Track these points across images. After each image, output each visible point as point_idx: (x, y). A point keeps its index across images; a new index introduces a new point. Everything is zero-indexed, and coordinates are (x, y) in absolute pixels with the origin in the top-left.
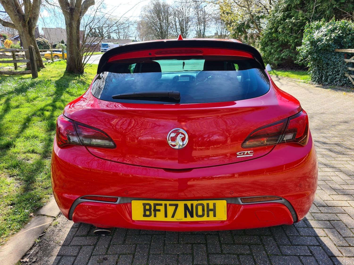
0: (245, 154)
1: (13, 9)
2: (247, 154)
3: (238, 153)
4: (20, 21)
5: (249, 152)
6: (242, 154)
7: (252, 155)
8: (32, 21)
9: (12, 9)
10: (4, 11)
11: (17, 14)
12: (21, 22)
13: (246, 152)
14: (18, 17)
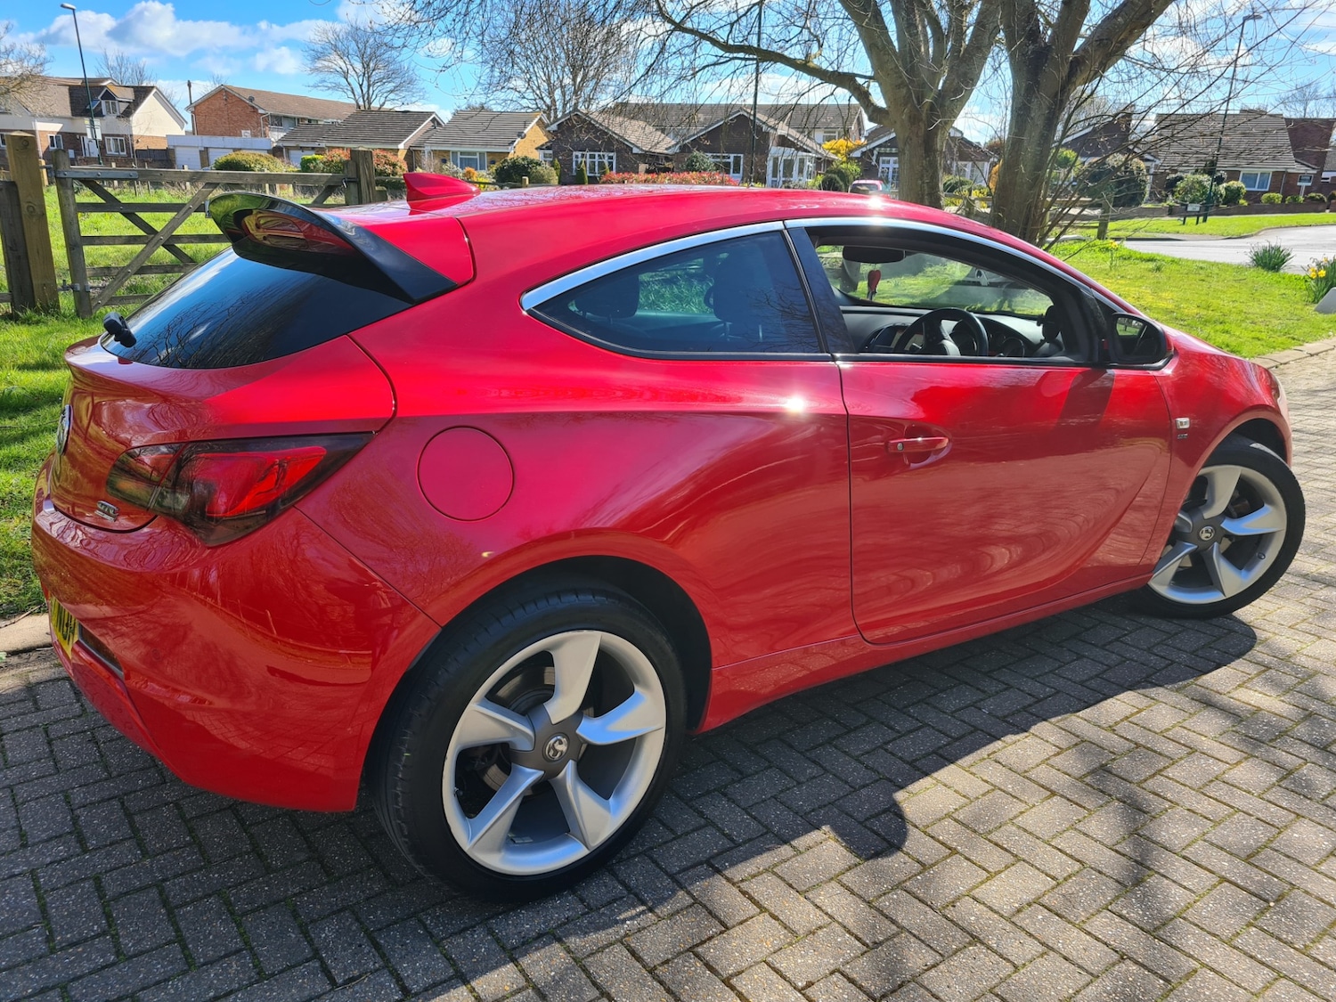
4: (906, 104)
14: (903, 90)
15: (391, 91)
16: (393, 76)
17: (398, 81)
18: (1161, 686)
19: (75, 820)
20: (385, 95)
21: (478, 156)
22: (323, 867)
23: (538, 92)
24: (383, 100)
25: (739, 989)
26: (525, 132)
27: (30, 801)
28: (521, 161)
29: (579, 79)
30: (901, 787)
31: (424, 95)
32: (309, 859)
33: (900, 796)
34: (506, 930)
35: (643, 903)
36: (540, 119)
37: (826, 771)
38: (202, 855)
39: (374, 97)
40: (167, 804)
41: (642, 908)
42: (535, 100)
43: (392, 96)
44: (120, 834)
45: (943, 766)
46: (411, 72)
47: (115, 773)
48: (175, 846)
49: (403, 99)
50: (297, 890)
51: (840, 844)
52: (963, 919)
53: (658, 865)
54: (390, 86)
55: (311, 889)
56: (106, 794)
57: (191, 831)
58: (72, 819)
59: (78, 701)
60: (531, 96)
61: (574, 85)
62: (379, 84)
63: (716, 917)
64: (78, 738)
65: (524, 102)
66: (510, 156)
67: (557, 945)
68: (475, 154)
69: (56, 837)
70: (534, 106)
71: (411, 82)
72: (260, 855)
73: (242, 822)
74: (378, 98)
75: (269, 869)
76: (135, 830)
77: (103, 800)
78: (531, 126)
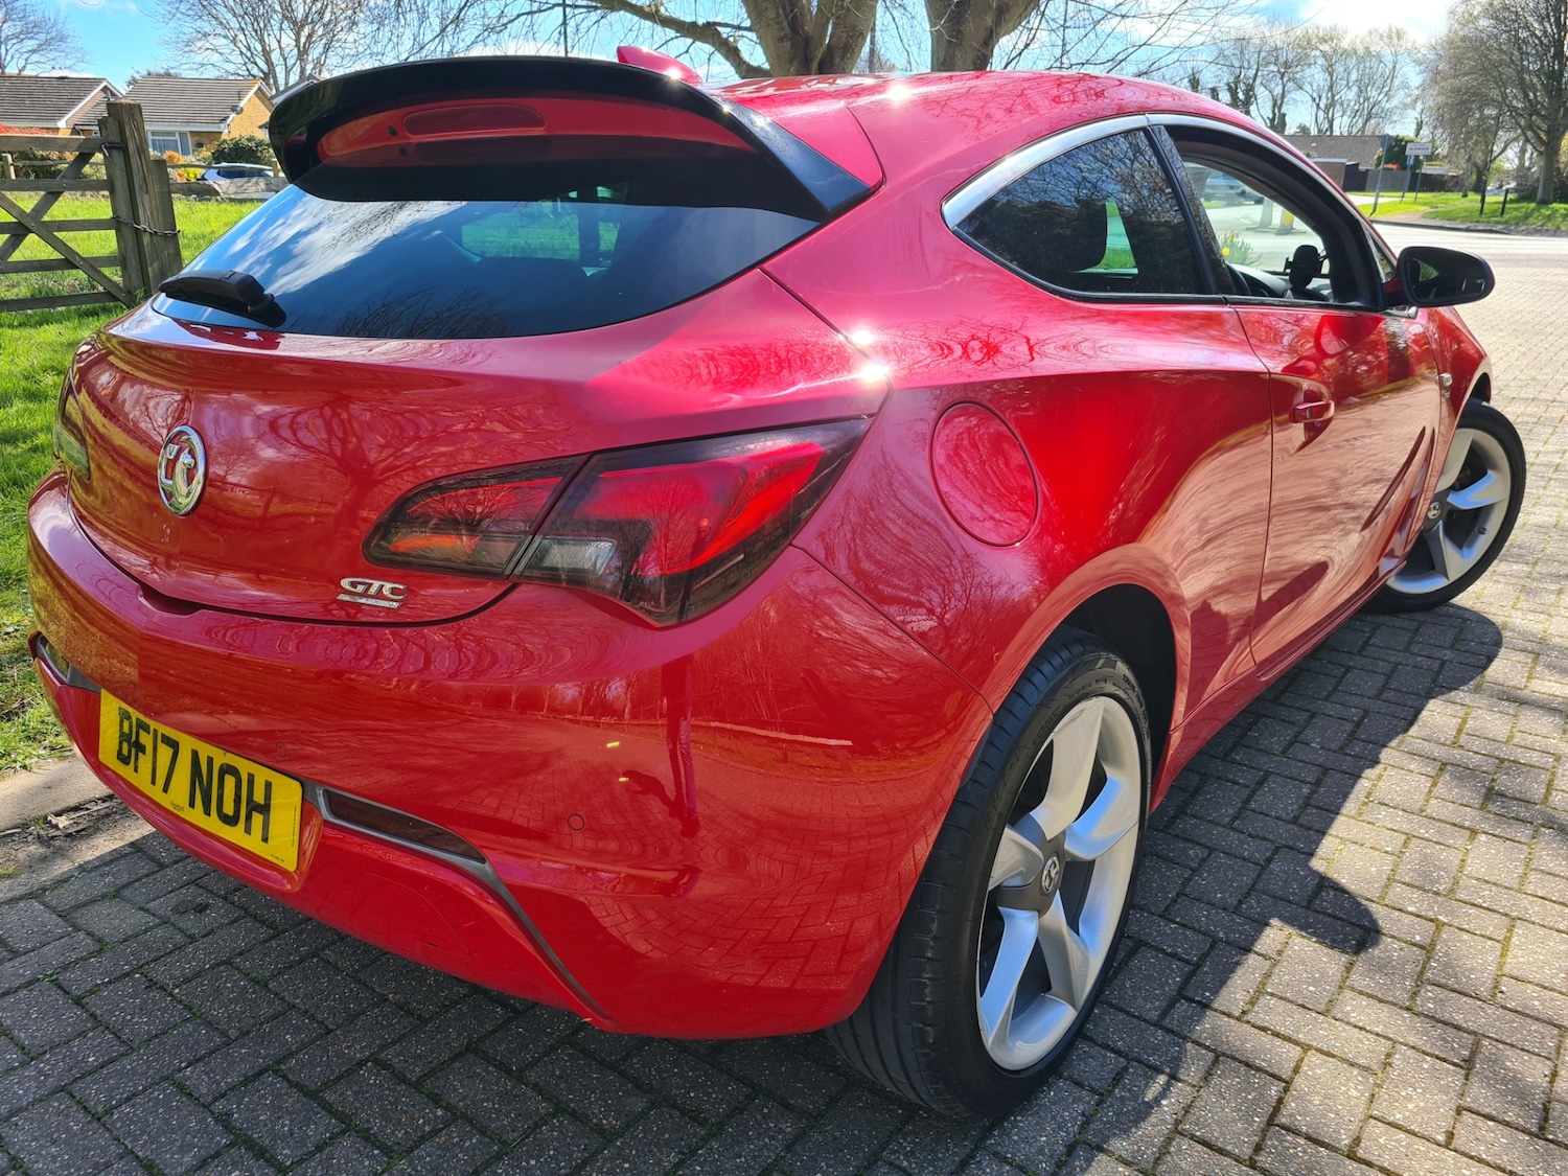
0: (373, 590)
1: (778, 15)
2: (379, 595)
3: (345, 583)
4: (791, 62)
5: (388, 586)
6: (360, 589)
7: (395, 605)
8: (837, 61)
9: (774, 16)
10: (747, 23)
11: (785, 35)
12: (795, 63)
13: (376, 584)
14: (787, 45)
15: (34, 51)
16: (35, 30)
17: (42, 36)
18: (1456, 689)
19: (224, 1120)
20: (26, 55)
21: (177, 137)
22: (683, 1113)
23: (249, 54)
24: (22, 63)
25: (1379, 1163)
26: (241, 104)
27: (118, 1106)
28: (246, 143)
29: (303, 40)
30: (1311, 854)
31: (83, 56)
32: (652, 1105)
33: (1317, 864)
34: (1019, 1151)
35: (1159, 1071)
36: (259, 89)
37: (1211, 850)
38: (483, 1133)
39: (9, 58)
40: (361, 1064)
41: (1162, 1079)
42: (245, 64)
43: (35, 57)
44: (322, 1129)
45: (1332, 820)
46: (60, 26)
47: (233, 1034)
48: (427, 1129)
49: (53, 63)
50: (673, 1158)
51: (1310, 939)
52: (1526, 1007)
53: (1128, 1013)
54: (31, 44)
55: (693, 1152)
56: (246, 1068)
57: (436, 1100)
58: (217, 1120)
59: (77, 929)
60: (240, 60)
61: (298, 46)
62: (15, 41)
63: (1259, 1069)
64: (127, 987)
65: (231, 68)
66: (223, 137)
67: (1102, 1157)
68: (172, 134)
69: (213, 1157)
70: (246, 73)
71: (62, 38)
72: (573, 1114)
73: (503, 1067)
74: (15, 60)
75: (606, 1137)
76: (342, 1118)
77: (247, 1081)
78: (248, 97)
